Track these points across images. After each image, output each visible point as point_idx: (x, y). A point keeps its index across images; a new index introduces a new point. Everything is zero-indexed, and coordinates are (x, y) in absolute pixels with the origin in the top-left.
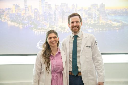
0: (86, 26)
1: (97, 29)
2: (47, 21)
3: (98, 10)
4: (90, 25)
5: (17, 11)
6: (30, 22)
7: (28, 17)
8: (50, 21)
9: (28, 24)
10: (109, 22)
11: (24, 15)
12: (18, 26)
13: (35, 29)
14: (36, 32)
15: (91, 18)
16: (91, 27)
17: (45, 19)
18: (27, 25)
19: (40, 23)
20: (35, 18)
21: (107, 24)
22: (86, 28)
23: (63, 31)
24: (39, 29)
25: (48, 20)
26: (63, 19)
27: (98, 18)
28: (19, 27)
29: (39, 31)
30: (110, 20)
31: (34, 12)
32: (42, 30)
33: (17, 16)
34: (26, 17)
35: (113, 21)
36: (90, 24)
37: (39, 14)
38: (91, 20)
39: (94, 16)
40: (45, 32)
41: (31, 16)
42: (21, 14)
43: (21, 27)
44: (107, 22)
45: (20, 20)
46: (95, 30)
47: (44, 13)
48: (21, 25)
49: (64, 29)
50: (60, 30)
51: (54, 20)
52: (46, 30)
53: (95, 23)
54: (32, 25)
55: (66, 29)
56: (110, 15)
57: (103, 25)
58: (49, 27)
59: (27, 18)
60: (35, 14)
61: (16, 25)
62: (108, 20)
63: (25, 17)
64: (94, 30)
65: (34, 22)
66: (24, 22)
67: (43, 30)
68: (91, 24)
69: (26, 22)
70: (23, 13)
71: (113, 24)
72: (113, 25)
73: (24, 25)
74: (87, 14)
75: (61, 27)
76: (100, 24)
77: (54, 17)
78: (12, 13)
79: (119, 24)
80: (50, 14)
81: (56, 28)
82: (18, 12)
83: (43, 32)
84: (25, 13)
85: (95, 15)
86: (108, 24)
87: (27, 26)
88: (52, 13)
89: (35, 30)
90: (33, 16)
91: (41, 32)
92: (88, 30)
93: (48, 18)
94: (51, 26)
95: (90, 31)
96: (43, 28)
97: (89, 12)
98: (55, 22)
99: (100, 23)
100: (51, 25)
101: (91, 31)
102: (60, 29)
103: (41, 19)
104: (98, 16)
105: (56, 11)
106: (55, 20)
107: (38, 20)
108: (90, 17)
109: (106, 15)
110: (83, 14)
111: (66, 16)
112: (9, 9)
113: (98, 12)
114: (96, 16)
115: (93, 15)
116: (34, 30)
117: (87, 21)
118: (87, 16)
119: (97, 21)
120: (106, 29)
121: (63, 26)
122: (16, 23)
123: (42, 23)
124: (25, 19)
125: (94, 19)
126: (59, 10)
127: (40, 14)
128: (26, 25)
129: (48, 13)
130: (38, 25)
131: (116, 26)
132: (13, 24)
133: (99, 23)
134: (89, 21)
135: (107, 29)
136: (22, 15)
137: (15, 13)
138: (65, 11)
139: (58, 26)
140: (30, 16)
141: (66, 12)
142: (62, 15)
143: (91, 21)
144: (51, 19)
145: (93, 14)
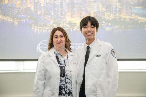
0: (104, 22)
1: (117, 27)
2: (51, 16)
3: (119, 1)
4: (108, 21)
5: (10, 2)
6: (29, 17)
7: (26, 9)
8: (55, 16)
9: (26, 19)
10: (134, 17)
11: (20, 6)
12: (12, 21)
13: (34, 25)
14: (36, 29)
15: (110, 12)
16: (109, 24)
17: (48, 12)
18: (24, 20)
19: (42, 17)
20: (34, 11)
21: (131, 19)
22: (103, 25)
23: (72, 29)
24: (41, 26)
25: (52, 14)
26: (72, 13)
27: (120, 11)
28: (13, 23)
29: (40, 29)
30: (135, 15)
31: (34, 3)
32: (44, 28)
33: (10, 7)
34: (23, 9)
35: (139, 16)
36: (109, 19)
37: (40, 5)
38: (110, 14)
39: (114, 10)
40: (48, 30)
41: (29, 7)
42: (16, 5)
43: (16, 23)
44: (131, 17)
45: (14, 14)
46: (115, 28)
47: (47, 4)
48: (16, 20)
49: (74, 26)
50: (68, 28)
51: (60, 14)
52: (50, 27)
53: (116, 18)
54: (31, 21)
55: (76, 26)
56: (136, 7)
57: (126, 20)
58: (53, 23)
59: (24, 11)
60: (34, 5)
61: (10, 20)
62: (134, 15)
63: (21, 9)
64: (113, 27)
65: (34, 16)
66: (20, 15)
67: (46, 27)
68: (111, 19)
69: (22, 15)
70: (19, 4)
71: (139, 20)
72: (139, 22)
73: (20, 20)
74: (105, 6)
75: (70, 23)
76: (122, 20)
77: (61, 10)
78: (4, 3)
80: (54, 6)
81: (63, 25)
82: (13, 3)
83: (45, 29)
84: (21, 4)
85: (115, 7)
86: (133, 19)
87: (24, 22)
88: (58, 5)
89: (35, 27)
90: (33, 9)
91: (42, 30)
92: (106, 28)
93: (52, 11)
94: (56, 22)
95: (108, 29)
96: (46, 24)
97: (107, 3)
98: (62, 16)
99: (123, 18)
100: (56, 20)
101: (110, 29)
102: (68, 26)
103: (43, 12)
104: (119, 8)
105: (63, 1)
106: (62, 14)
107: (39, 13)
108: (109, 10)
109: (130, 8)
110: (99, 5)
111: (76, 8)
113: (120, 4)
114: (116, 9)
115: (113, 8)
116: (33, 27)
117: (104, 16)
118: (104, 9)
119: (117, 16)
120: (130, 27)
121: (72, 22)
122: (9, 18)
123: (44, 18)
124: (21, 12)
125: (113, 13)
126: (67, 1)
127: (42, 5)
128: (22, 20)
129: (53, 3)
130: (39, 20)
131: (144, 22)
132: (5, 18)
133: (120, 18)
134: (106, 16)
135: (132, 27)
136: (17, 7)
137: (8, 4)
138: (75, 1)
139: (66, 22)
140: (28, 9)
141: (76, 3)
142: (71, 7)
143: (110, 16)
144: (56, 13)
145: (113, 6)
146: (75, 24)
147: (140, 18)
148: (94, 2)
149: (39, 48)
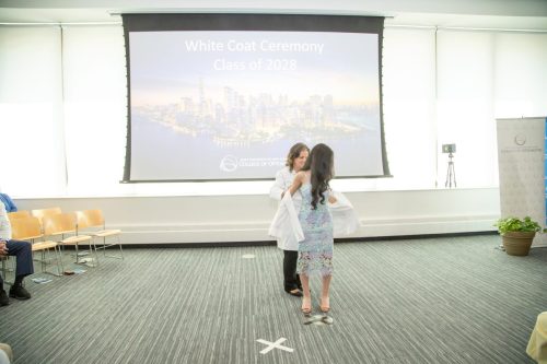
1: (320, 137)
2: (238, 124)
3: (322, 106)
4: (309, 130)
5: (187, 109)
6: (209, 127)
7: (206, 117)
8: (242, 124)
10: (339, 125)
11: (198, 114)
12: (189, 132)
13: (217, 136)
14: (218, 142)
15: (311, 119)
16: (310, 134)
17: (233, 120)
19: (225, 127)
20: (217, 119)
21: (336, 128)
22: (301, 135)
24: (224, 137)
25: (239, 122)
27: (322, 118)
28: (191, 134)
29: (224, 141)
30: (342, 123)
31: (216, 109)
34: (203, 117)
35: (346, 124)
36: (309, 127)
37: (224, 112)
38: (310, 121)
39: (316, 116)
41: (210, 115)
42: (194, 112)
43: (194, 135)
44: (336, 126)
45: (192, 124)
47: (233, 110)
48: (195, 131)
51: (248, 121)
53: (318, 126)
54: (213, 131)
57: (330, 129)
59: (203, 120)
60: (216, 112)
61: (187, 132)
62: (339, 123)
63: (201, 118)
65: (216, 125)
66: (199, 125)
68: (311, 128)
69: (202, 125)
70: (198, 112)
71: (346, 128)
73: (199, 131)
74: (304, 111)
75: (261, 133)
76: (325, 128)
77: (249, 118)
78: (180, 111)
79: (354, 128)
80: (241, 112)
84: (200, 111)
85: (316, 113)
86: (338, 128)
88: (246, 111)
90: (214, 117)
93: (239, 119)
97: (306, 108)
98: (250, 125)
99: (326, 126)
103: (227, 120)
104: (321, 115)
105: (252, 106)
106: (251, 122)
107: (222, 120)
108: (309, 116)
109: (335, 114)
112: (176, 105)
113: (322, 109)
114: (318, 116)
115: (314, 114)
116: (215, 139)
118: (303, 115)
119: (320, 124)
123: (228, 127)
124: (200, 121)
125: (315, 119)
126: (257, 106)
127: (226, 112)
129: (239, 110)
130: (222, 130)
131: (351, 131)
132: (182, 129)
133: (323, 126)
136: (195, 115)
137: (185, 111)
140: (209, 117)
141: (268, 108)
142: (262, 113)
143: (310, 124)
144: (244, 121)
145: (314, 112)
146: (267, 135)
147: (346, 126)
148: (290, 107)
149: (222, 165)
